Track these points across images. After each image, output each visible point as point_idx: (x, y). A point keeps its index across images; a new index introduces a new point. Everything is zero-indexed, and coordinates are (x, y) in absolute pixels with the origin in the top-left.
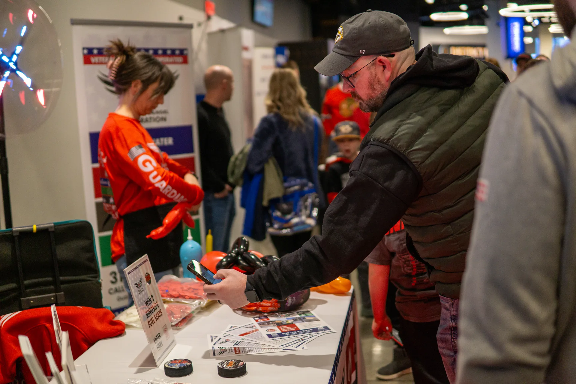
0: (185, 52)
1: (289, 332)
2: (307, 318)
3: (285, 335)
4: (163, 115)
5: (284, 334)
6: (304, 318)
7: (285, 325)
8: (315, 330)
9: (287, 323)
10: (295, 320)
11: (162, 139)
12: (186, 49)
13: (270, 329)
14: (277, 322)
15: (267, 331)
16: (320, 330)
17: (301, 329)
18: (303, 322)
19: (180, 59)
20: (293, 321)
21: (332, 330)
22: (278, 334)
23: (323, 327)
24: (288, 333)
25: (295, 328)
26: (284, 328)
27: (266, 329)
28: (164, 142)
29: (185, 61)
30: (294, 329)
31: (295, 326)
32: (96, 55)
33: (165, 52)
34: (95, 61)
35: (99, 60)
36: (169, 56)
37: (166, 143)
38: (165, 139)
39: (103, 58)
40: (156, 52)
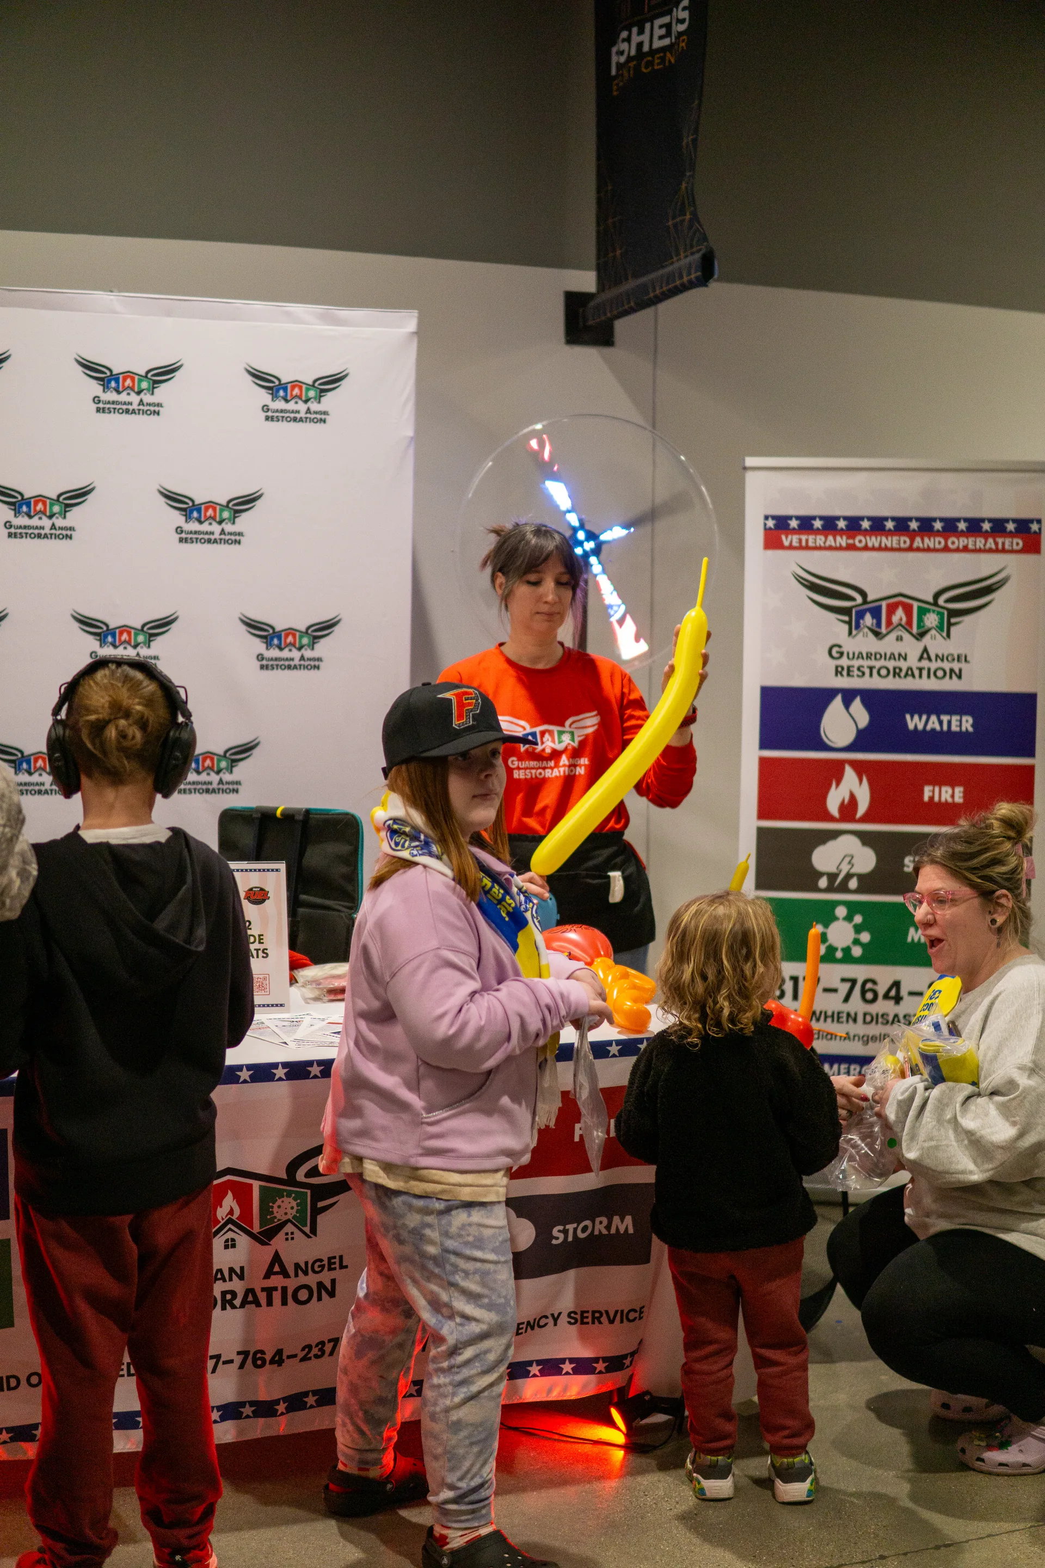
0: (1035, 527)
4: (957, 666)
11: (945, 718)
12: (1038, 521)
19: (1018, 543)
28: (949, 723)
29: (1034, 547)
32: (794, 531)
33: (974, 526)
34: (791, 542)
35: (800, 541)
36: (986, 535)
37: (954, 728)
38: (955, 718)
39: (811, 538)
40: (950, 526)
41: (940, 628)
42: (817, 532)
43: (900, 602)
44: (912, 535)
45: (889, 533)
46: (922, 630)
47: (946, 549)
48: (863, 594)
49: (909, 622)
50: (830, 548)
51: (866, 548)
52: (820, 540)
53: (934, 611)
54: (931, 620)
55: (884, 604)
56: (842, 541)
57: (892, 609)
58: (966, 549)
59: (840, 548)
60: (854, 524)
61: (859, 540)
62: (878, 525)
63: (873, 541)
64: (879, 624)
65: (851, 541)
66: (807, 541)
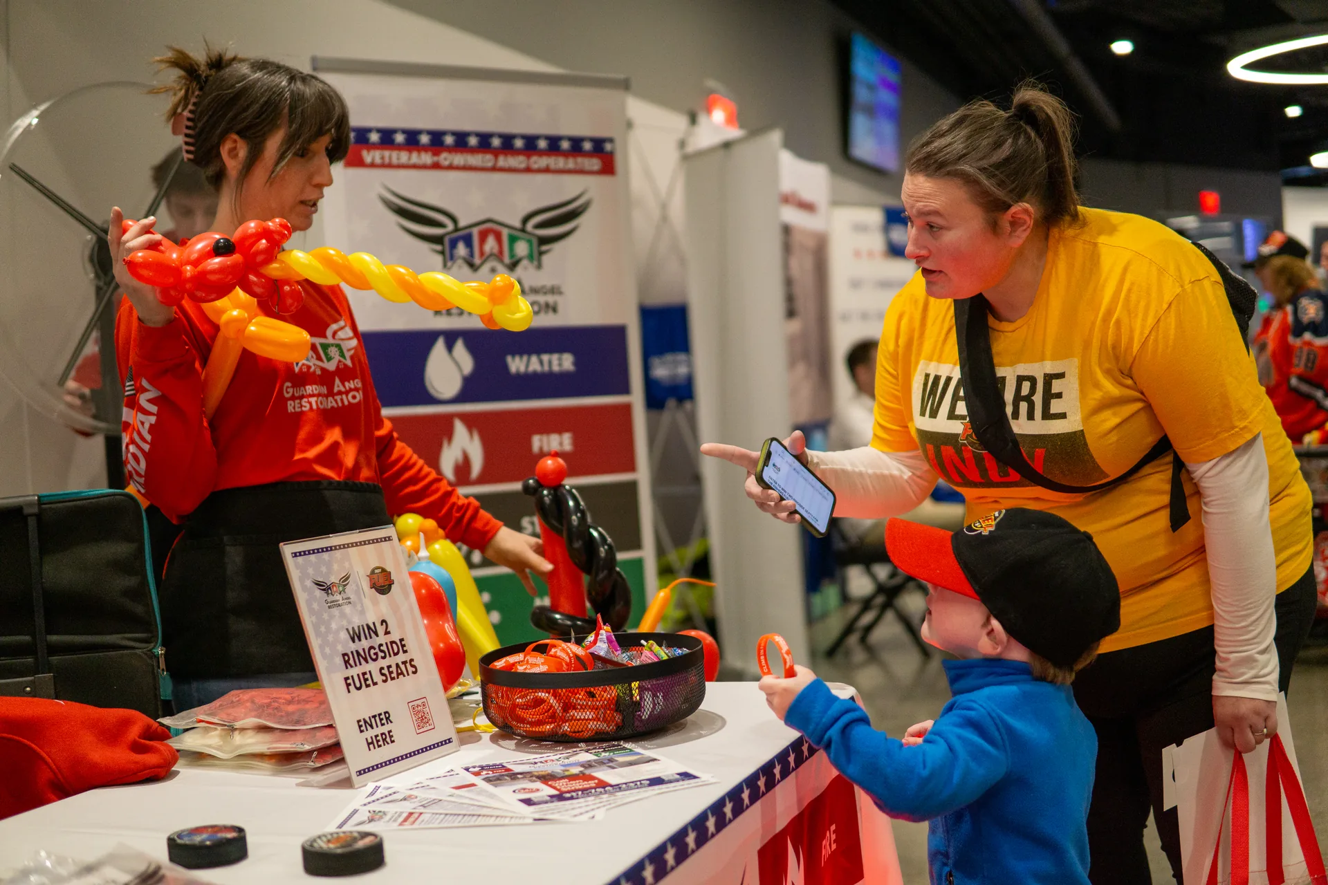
0: (608, 147)
1: (583, 790)
2: (621, 759)
3: (572, 798)
4: (550, 299)
5: (568, 795)
6: (611, 760)
7: (563, 778)
8: (656, 781)
9: (567, 773)
10: (588, 765)
11: (545, 357)
12: (611, 140)
13: (524, 789)
14: (536, 774)
15: (514, 791)
16: (670, 782)
17: (613, 782)
18: (613, 768)
19: (595, 164)
20: (582, 769)
21: (704, 776)
22: (551, 796)
23: (678, 774)
24: (580, 793)
25: (596, 781)
26: (563, 785)
27: (514, 789)
28: (550, 363)
29: (608, 168)
30: (592, 783)
31: (593, 778)
32: (374, 146)
33: (554, 144)
34: (373, 159)
35: (383, 158)
36: (566, 154)
37: (556, 368)
38: (555, 357)
39: (394, 154)
40: (531, 143)
41: (530, 257)
42: (400, 147)
43: (489, 228)
44: (496, 153)
45: (473, 150)
46: (514, 260)
47: (528, 170)
48: (454, 220)
49: (501, 252)
50: (415, 167)
51: (451, 167)
52: (404, 157)
53: (523, 239)
54: (522, 248)
55: (475, 232)
56: (427, 158)
57: (483, 236)
58: (547, 170)
59: (424, 167)
60: (437, 138)
61: (445, 158)
62: (461, 140)
63: (459, 159)
64: (472, 254)
65: (436, 159)
66: (390, 158)
